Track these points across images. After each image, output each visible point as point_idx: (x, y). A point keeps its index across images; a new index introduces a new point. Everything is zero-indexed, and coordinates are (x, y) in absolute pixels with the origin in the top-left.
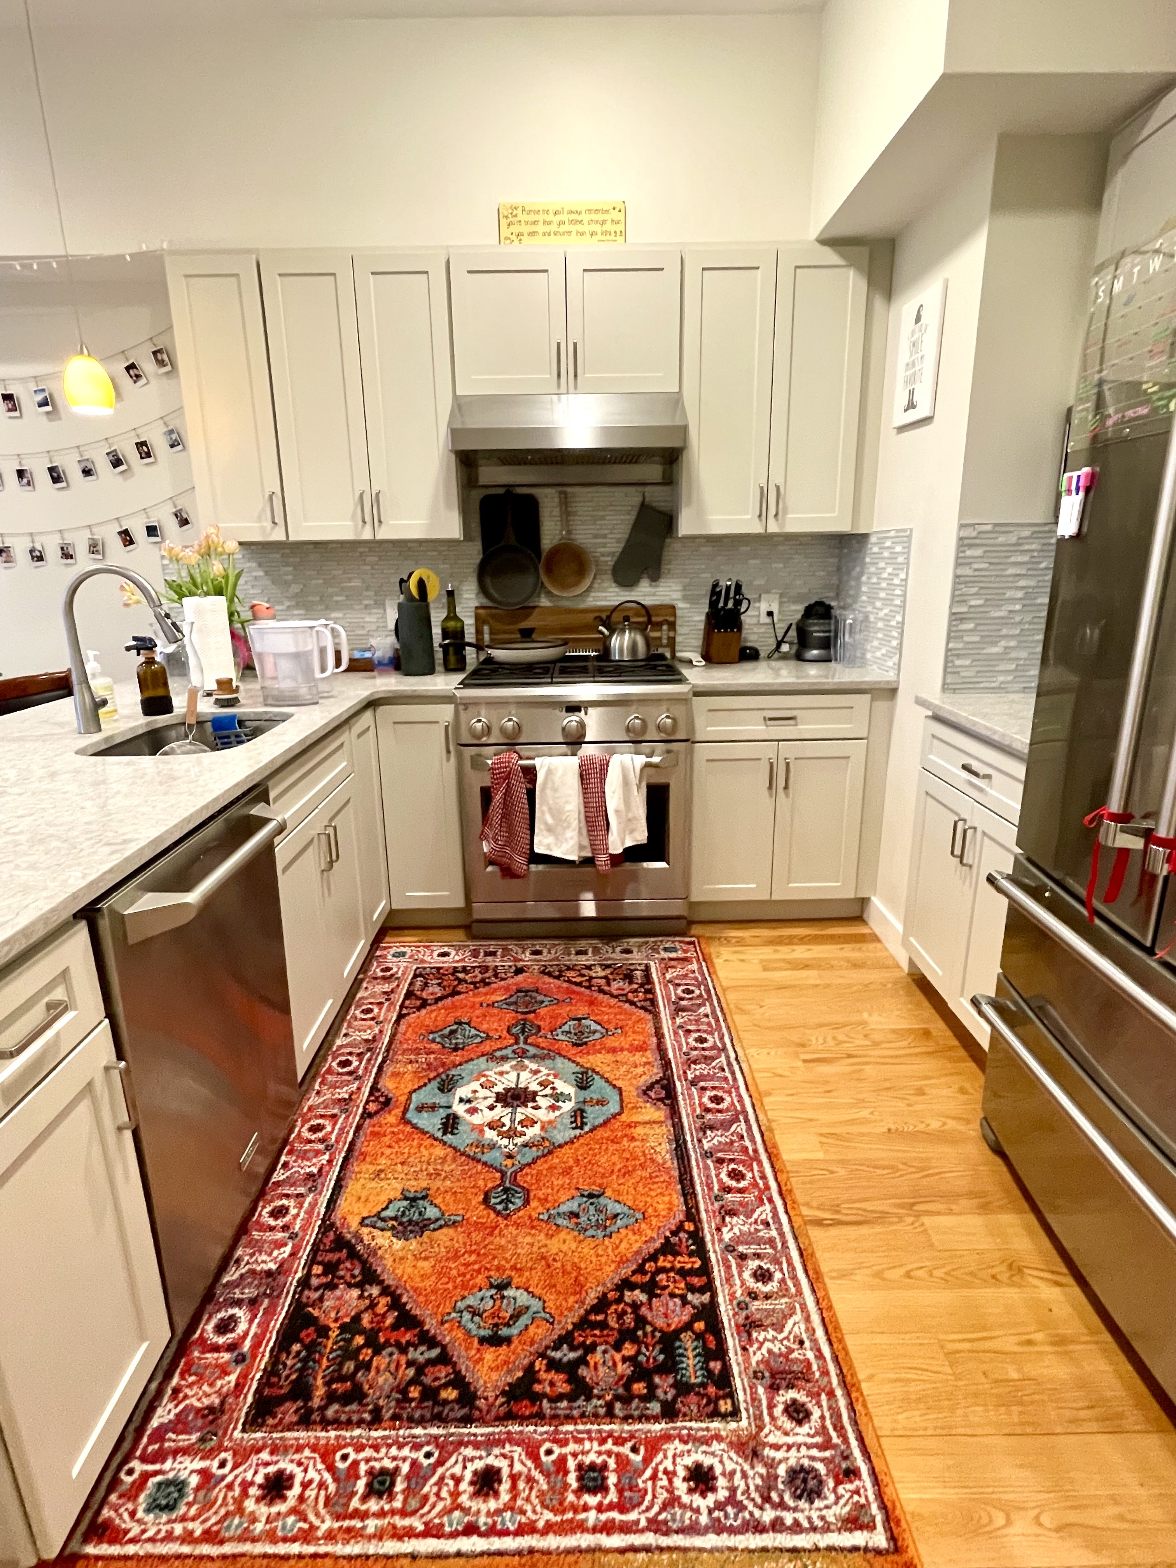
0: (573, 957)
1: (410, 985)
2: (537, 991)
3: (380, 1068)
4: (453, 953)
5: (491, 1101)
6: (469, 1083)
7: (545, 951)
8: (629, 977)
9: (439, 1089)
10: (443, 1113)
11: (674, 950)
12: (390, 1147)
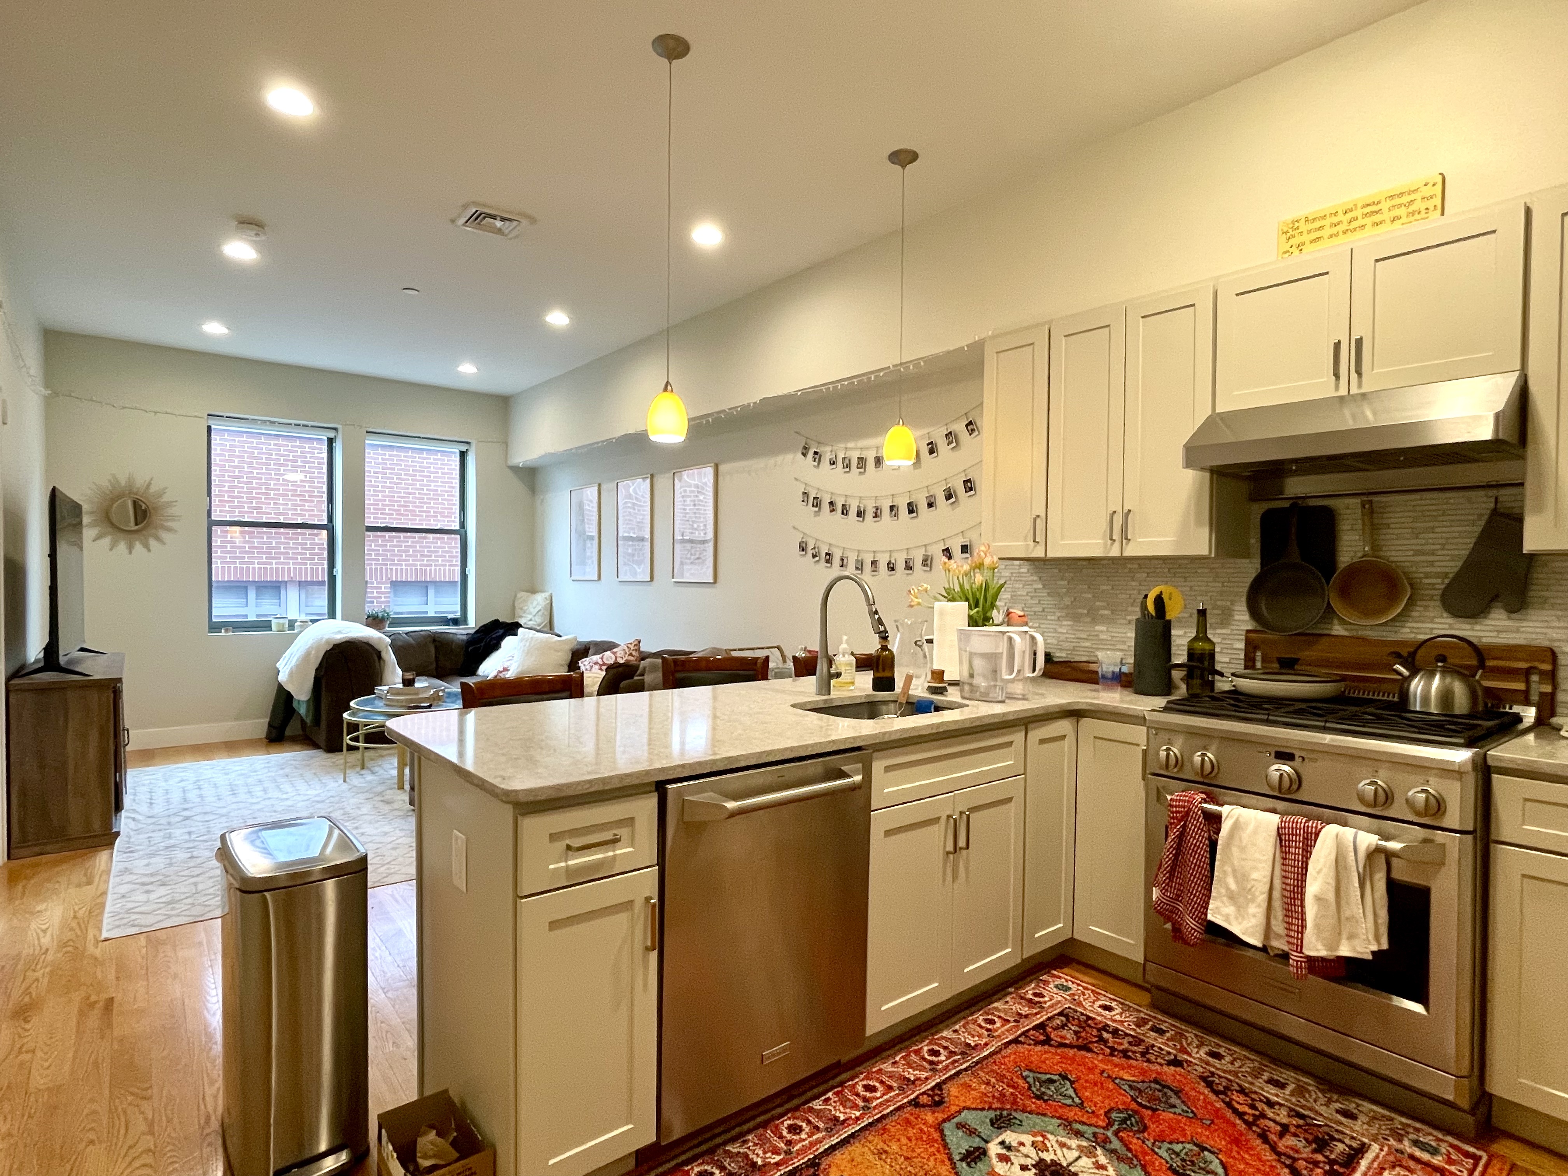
0: (1259, 1083)
1: (1049, 1019)
2: (1177, 1093)
3: (958, 1074)
4: (1119, 1010)
5: (1029, 1162)
6: (1023, 1133)
7: (1228, 1059)
8: (1322, 1143)
9: (991, 1120)
10: (977, 1142)
11: (1434, 1152)
12: (910, 1139)
